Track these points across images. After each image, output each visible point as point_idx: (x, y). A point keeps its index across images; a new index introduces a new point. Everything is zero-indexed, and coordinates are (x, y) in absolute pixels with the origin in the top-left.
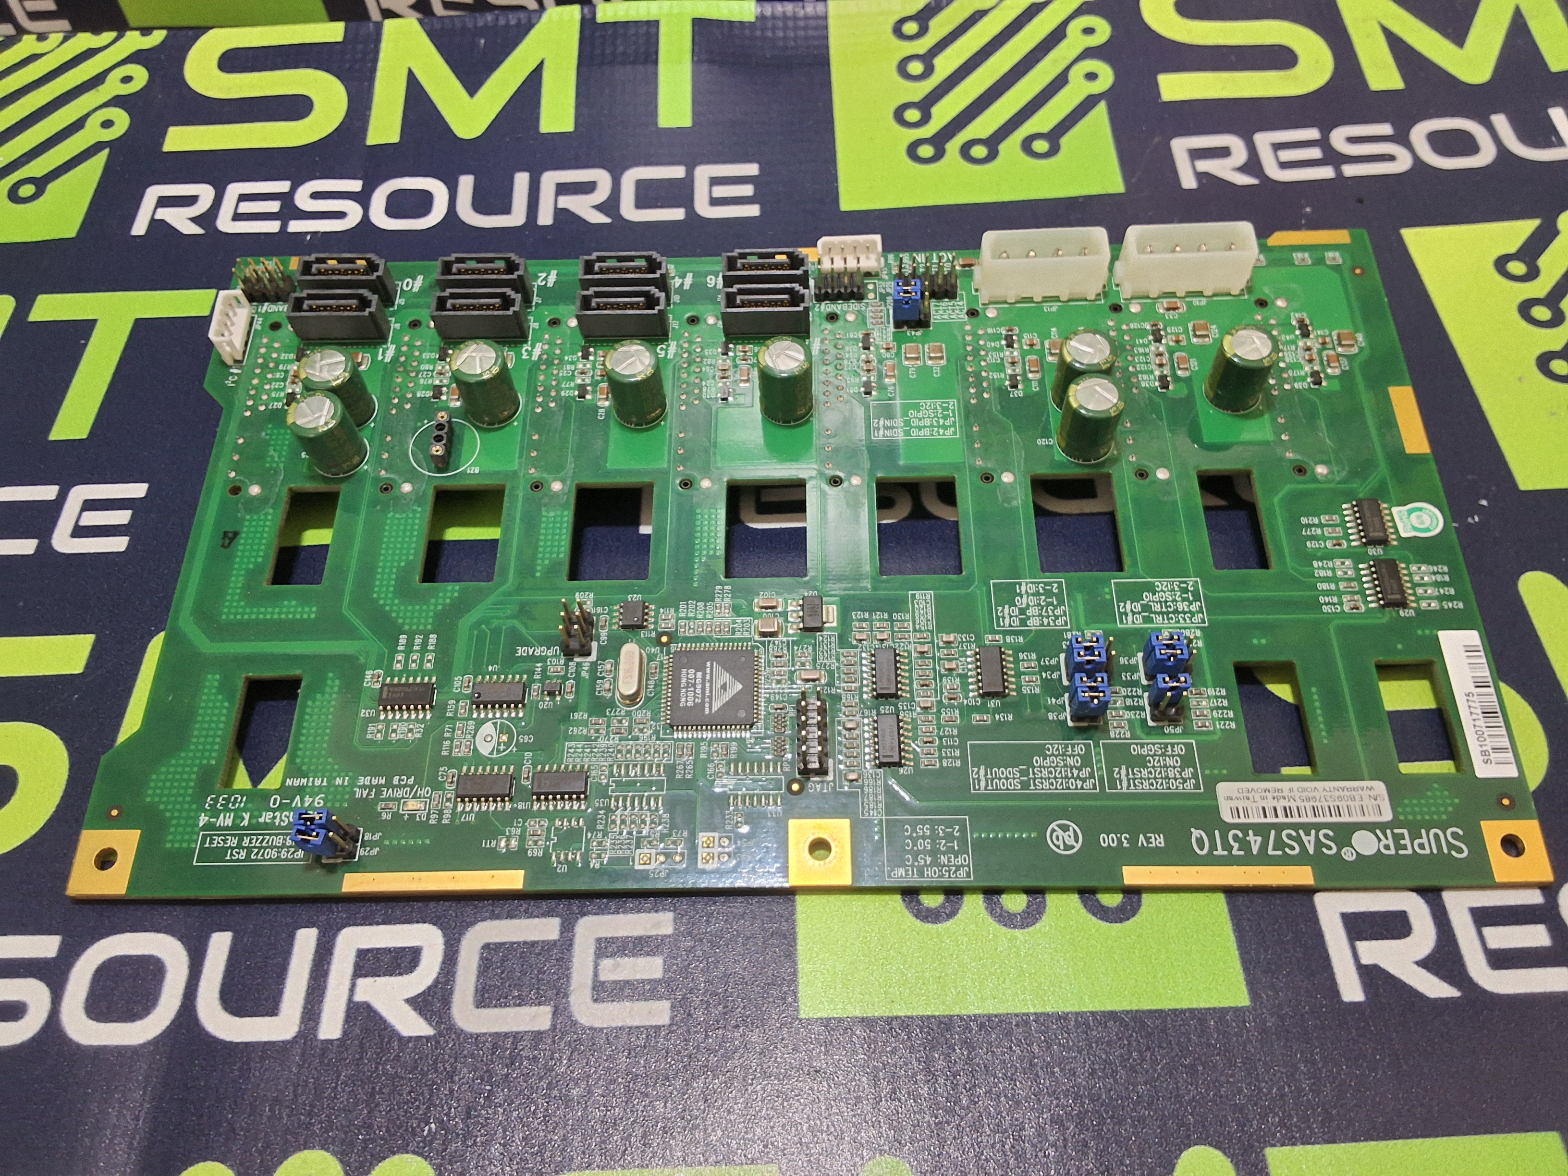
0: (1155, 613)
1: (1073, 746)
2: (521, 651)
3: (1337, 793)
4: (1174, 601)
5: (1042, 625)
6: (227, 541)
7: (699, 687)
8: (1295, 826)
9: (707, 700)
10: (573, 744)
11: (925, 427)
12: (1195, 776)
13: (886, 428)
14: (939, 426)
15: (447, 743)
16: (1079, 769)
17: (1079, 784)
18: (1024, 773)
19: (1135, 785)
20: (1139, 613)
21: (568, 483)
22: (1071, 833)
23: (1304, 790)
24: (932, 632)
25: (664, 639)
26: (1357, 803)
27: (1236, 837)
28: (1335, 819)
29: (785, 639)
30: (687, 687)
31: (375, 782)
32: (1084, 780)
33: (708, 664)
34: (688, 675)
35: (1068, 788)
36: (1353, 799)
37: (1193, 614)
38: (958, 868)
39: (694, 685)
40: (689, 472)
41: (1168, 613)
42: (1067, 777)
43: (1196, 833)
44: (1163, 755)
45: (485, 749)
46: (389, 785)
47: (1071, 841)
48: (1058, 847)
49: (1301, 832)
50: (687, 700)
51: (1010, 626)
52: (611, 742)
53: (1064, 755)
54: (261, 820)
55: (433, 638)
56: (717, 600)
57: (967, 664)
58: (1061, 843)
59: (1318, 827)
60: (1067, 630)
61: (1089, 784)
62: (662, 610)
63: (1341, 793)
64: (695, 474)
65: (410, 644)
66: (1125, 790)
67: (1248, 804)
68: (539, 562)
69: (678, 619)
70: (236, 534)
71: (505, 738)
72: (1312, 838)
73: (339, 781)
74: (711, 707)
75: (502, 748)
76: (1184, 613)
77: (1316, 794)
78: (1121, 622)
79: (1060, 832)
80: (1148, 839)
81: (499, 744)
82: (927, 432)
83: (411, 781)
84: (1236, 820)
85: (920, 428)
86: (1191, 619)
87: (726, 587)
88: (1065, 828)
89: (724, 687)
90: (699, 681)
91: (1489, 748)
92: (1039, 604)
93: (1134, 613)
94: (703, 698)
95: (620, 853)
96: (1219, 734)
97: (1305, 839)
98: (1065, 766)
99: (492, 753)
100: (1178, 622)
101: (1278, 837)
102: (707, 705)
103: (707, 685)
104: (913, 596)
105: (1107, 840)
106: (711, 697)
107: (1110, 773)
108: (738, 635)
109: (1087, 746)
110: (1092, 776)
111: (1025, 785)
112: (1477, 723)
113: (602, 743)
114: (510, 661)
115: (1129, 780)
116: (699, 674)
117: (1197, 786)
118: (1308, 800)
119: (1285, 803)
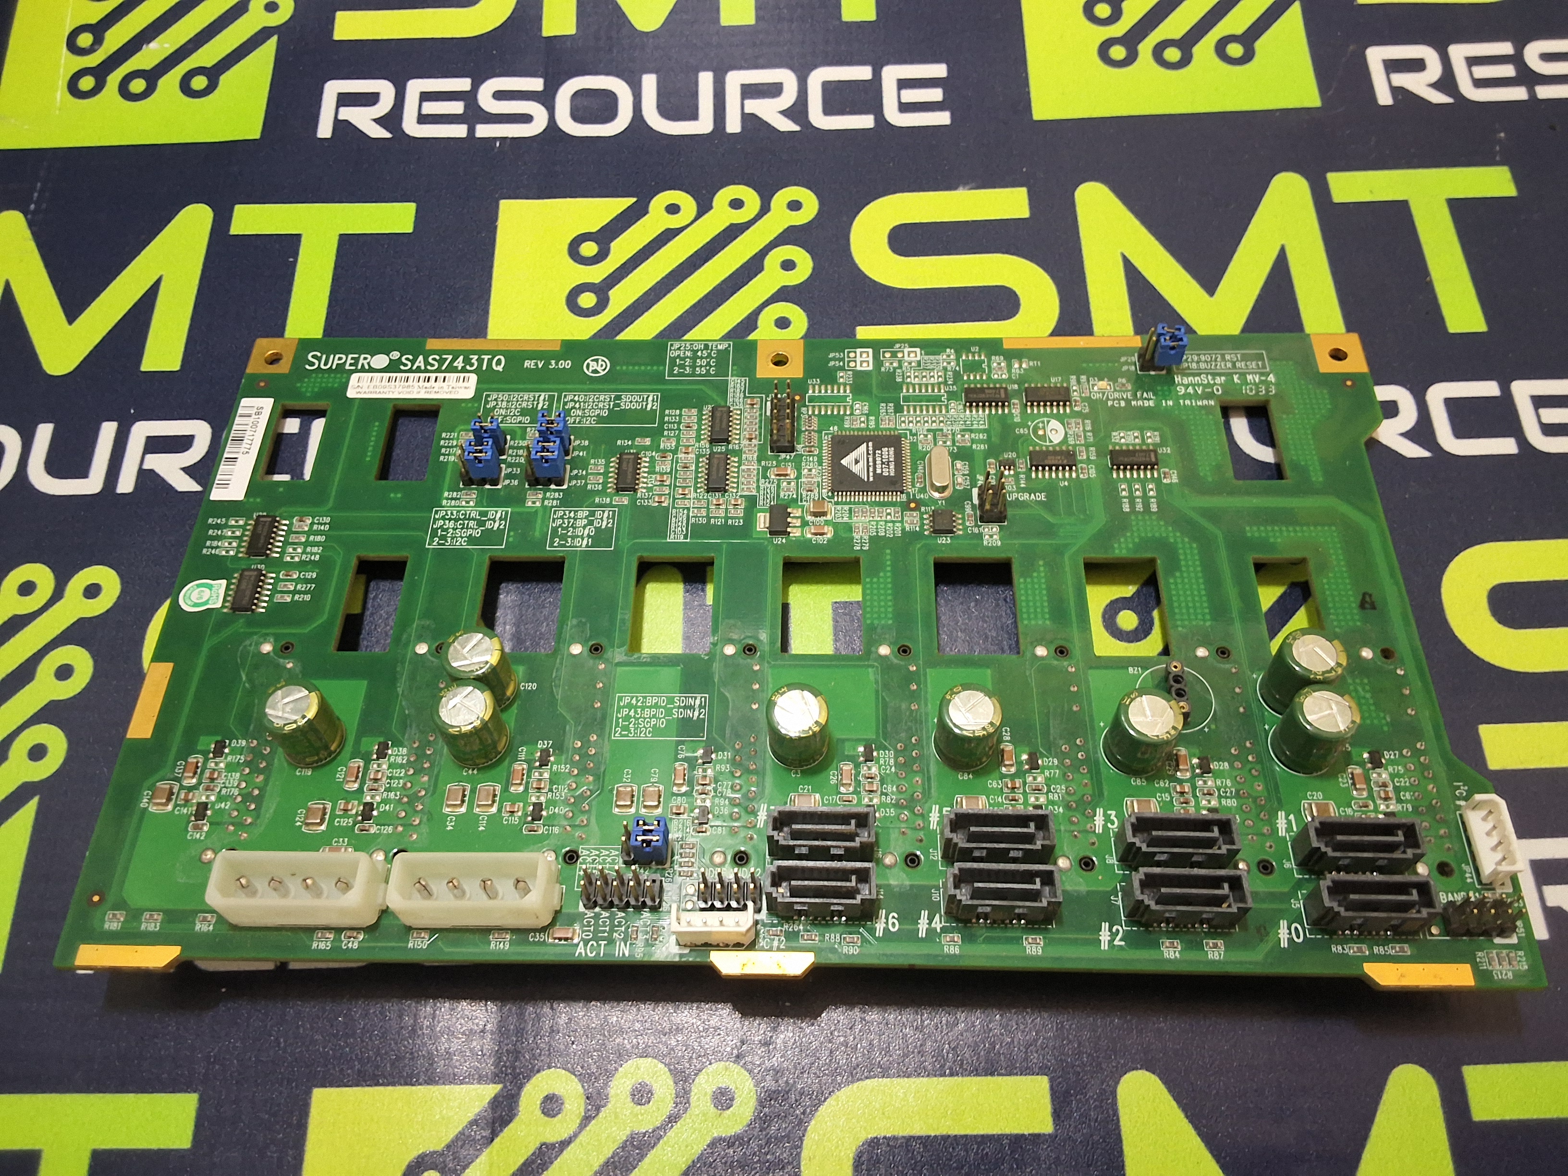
0: (474, 519)
1: (574, 423)
2: (1042, 497)
3: (385, 390)
4: (455, 529)
5: (576, 512)
6: (1368, 599)
7: (878, 462)
8: (426, 371)
9: (871, 452)
10: (981, 427)
11: (650, 707)
12: (487, 402)
13: (692, 708)
14: (636, 707)
15: (1089, 428)
16: (574, 408)
17: (576, 398)
18: (617, 405)
19: (534, 397)
20: (489, 520)
21: (1028, 655)
22: (591, 369)
23: (409, 393)
24: (673, 507)
25: (913, 505)
26: (373, 383)
27: (472, 365)
28: (395, 375)
29: (804, 503)
30: (888, 462)
31: (1140, 403)
32: (573, 400)
33: (871, 479)
34: (890, 471)
35: (586, 395)
37: (443, 518)
38: (679, 349)
39: (883, 463)
40: (902, 663)
41: (465, 519)
42: (585, 402)
43: (500, 368)
44: (505, 416)
45: (1054, 424)
46: (1128, 401)
47: (593, 364)
48: (603, 361)
49: (423, 368)
50: (888, 453)
51: (604, 512)
52: (950, 428)
53: (583, 417)
54: (1223, 378)
55: (1126, 508)
56: (867, 537)
57: (646, 481)
58: (601, 363)
59: (410, 371)
60: (556, 507)
61: (569, 398)
62: (918, 529)
63: (382, 390)
64: (895, 661)
65: (1146, 505)
66: (543, 394)
67: (454, 384)
68: (1043, 574)
69: (902, 522)
70: (1362, 605)
71: (1041, 432)
72: (417, 365)
73: (1170, 403)
74: (868, 446)
75: (1041, 425)
76: (450, 519)
77: (401, 389)
78: (507, 513)
79: (599, 369)
80: (536, 364)
81: (1044, 428)
82: (650, 701)
83: (1110, 403)
84: (467, 375)
85: (656, 706)
86: (447, 514)
87: (858, 548)
88: (595, 371)
89: (857, 462)
90: (879, 466)
91: (254, 416)
92: (574, 529)
93: (493, 520)
94: (874, 454)
95: (932, 357)
96: (458, 429)
97: (422, 364)
98: (584, 410)
99: (1048, 422)
100: (458, 512)
101: (440, 365)
102: (871, 448)
103: (871, 464)
104: (686, 537)
105: (566, 364)
106: (868, 454)
107: (551, 405)
108: (846, 507)
110: (565, 403)
111: (618, 398)
112: (252, 433)
113: (957, 428)
114: (1050, 489)
115: (538, 400)
116: (879, 471)
117: (488, 396)
118: (409, 387)
119: (426, 384)
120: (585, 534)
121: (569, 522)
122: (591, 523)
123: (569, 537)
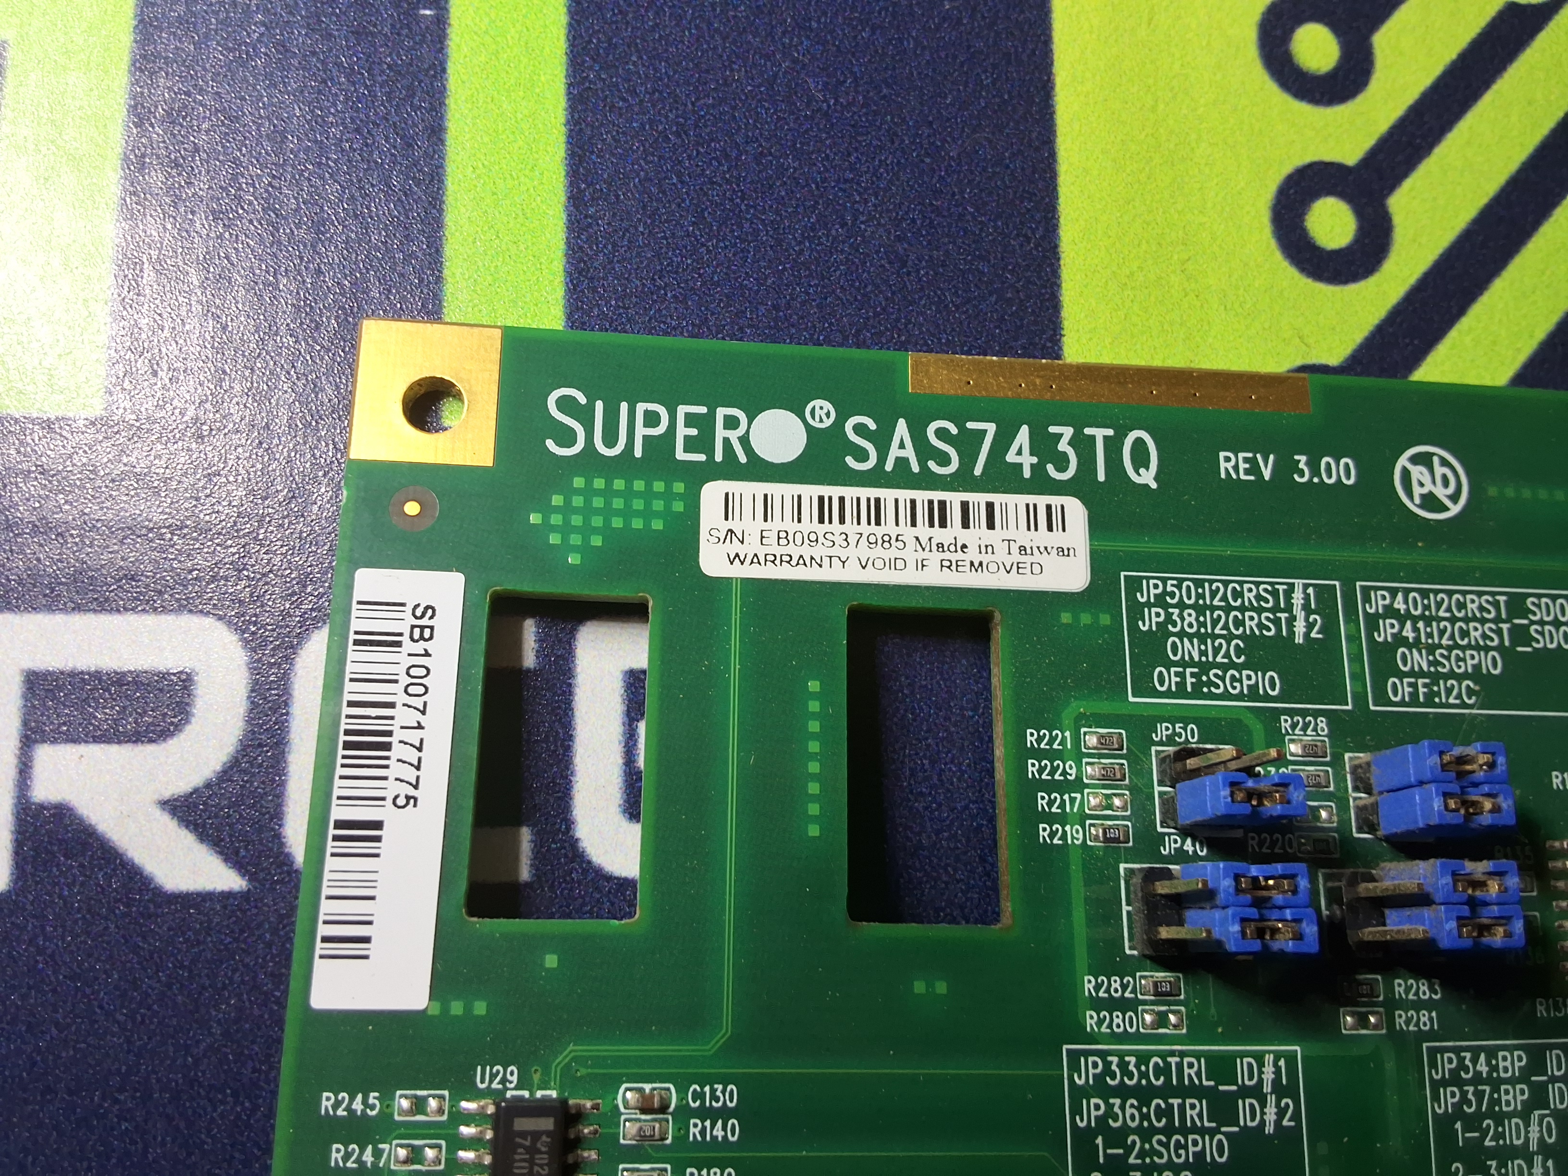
0: (1197, 1091)
1: (1414, 700)
3: (818, 551)
4: (1146, 1134)
5: (1491, 1053)
8: (927, 481)
12: (1136, 611)
16: (1400, 640)
17: (1399, 604)
18: (1521, 635)
19: (1275, 593)
20: (1245, 1092)
22: (1417, 491)
23: (892, 564)
26: (775, 525)
27: (1062, 463)
28: (834, 492)
32: (1390, 612)
35: (1424, 594)
36: (782, 537)
37: (1100, 1088)
41: (1167, 1091)
42: (1428, 621)
43: (1147, 477)
44: (1207, 668)
47: (1418, 472)
48: (1444, 463)
49: (916, 468)
53: (1436, 678)
58: (1439, 470)
59: (875, 478)
60: (1431, 1036)
61: (1379, 602)
63: (807, 551)
66: (1299, 583)
67: (1024, 537)
72: (894, 452)
76: (1123, 1092)
77: (864, 552)
78: (1291, 1059)
79: (1441, 493)
80: (1254, 469)
84: (1056, 501)
86: (1108, 1071)
88: (1430, 502)
91: (408, 646)
92: (1499, 1122)
93: (1257, 1092)
96: (1068, 716)
97: (909, 453)
98: (1431, 649)
100: (1143, 1059)
101: (968, 458)
105: (1341, 471)
107: (1331, 627)
109: (1381, 698)
110: (1373, 622)
111: (1517, 606)
112: (413, 717)
115: (1289, 608)
117: (1134, 585)
118: (887, 540)
119: (940, 535)
120: (1533, 1146)
121: (1480, 1095)
122: (1538, 1099)
123: (1493, 1153)
